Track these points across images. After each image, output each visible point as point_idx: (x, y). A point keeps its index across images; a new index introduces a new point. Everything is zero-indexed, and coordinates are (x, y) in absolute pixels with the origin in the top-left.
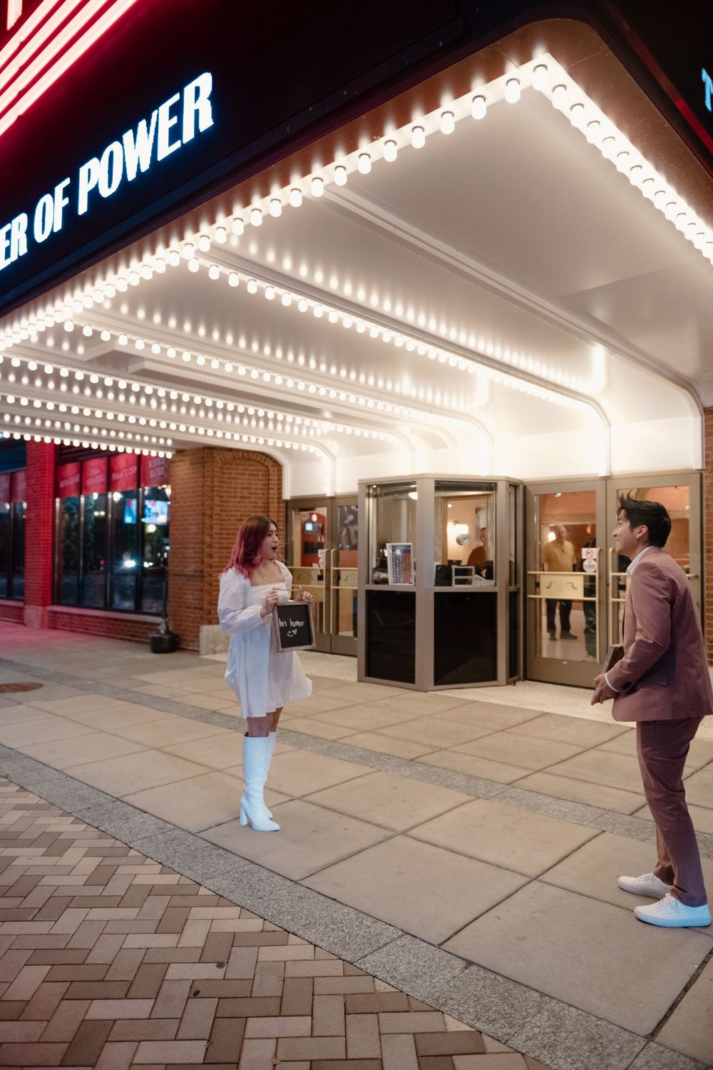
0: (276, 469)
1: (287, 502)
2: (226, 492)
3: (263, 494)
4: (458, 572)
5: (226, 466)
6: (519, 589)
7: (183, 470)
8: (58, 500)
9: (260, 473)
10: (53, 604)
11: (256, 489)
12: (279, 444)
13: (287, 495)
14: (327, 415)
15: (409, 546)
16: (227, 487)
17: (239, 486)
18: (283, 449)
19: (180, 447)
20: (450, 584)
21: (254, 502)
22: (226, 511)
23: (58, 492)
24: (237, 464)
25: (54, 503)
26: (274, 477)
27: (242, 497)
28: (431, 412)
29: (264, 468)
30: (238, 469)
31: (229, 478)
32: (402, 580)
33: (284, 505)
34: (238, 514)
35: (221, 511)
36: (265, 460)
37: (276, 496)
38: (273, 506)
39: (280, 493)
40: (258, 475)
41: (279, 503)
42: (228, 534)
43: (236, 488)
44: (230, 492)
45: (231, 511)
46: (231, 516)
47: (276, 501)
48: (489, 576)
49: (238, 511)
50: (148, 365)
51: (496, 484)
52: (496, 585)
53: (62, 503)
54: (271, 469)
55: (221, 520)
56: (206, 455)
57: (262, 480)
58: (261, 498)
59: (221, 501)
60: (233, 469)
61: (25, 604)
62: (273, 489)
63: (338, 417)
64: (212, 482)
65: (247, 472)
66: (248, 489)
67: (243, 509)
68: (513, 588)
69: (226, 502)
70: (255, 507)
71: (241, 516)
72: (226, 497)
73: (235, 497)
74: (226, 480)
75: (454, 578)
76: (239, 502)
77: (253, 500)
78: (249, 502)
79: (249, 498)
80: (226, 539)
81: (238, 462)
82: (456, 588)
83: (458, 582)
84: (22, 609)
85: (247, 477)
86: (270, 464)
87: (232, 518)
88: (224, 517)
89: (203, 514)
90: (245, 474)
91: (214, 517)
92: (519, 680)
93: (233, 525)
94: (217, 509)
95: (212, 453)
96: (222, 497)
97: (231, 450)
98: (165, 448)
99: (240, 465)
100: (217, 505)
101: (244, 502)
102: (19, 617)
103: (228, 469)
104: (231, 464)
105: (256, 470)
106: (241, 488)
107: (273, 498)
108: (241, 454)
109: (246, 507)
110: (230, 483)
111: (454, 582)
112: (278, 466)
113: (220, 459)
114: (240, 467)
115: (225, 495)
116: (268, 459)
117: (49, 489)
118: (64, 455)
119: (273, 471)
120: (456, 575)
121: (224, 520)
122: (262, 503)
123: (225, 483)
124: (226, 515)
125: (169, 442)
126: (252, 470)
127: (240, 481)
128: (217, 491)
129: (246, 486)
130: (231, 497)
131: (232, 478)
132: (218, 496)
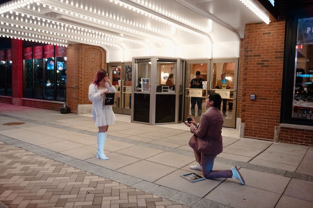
0: (104, 52)
1: (108, 64)
2: (87, 60)
3: (99, 61)
4: (164, 88)
5: (86, 51)
6: (183, 94)
7: (71, 51)
8: (24, 60)
9: (99, 54)
10: (23, 97)
11: (97, 59)
12: (105, 44)
13: (108, 61)
14: (122, 35)
15: (148, 79)
16: (87, 58)
17: (91, 58)
18: (107, 46)
19: (71, 44)
20: (161, 92)
21: (96, 64)
22: (86, 66)
23: (24, 58)
24: (90, 50)
25: (23, 61)
26: (103, 55)
27: (92, 62)
28: (156, 36)
29: (100, 52)
31: (87, 55)
32: (146, 90)
33: (106, 65)
34: (91, 67)
35: (85, 66)
36: (100, 49)
37: (104, 62)
38: (103, 65)
39: (105, 61)
40: (97, 54)
41: (105, 64)
42: (87, 74)
43: (90, 58)
44: (88, 60)
45: (88, 66)
46: (88, 68)
47: (104, 63)
48: (174, 90)
49: (91, 66)
50: (63, 17)
52: (175, 92)
53: (25, 62)
54: (102, 52)
55: (85, 69)
56: (79, 47)
57: (99, 56)
58: (99, 62)
59: (85, 63)
60: (89, 52)
61: (13, 97)
62: (103, 59)
63: (125, 36)
64: (82, 56)
65: (94, 53)
66: (94, 59)
67: (92, 66)
68: (181, 94)
69: (87, 63)
70: (97, 65)
71: (92, 68)
72: (87, 61)
73: (90, 61)
74: (87, 56)
75: (162, 90)
76: (91, 63)
77: (96, 63)
78: (95, 63)
79: (95, 62)
80: (87, 76)
81: (91, 49)
82: (163, 93)
83: (164, 91)
84: (12, 99)
85: (94, 55)
86: (102, 51)
87: (89, 69)
88: (86, 68)
89: (79, 67)
90: (93, 54)
91: (82, 68)
92: (182, 122)
93: (89, 71)
94: (83, 66)
95: (82, 46)
96: (85, 61)
97: (88, 45)
98: (65, 43)
99: (91, 50)
100: (83, 64)
101: (93, 63)
102: (10, 102)
104: (88, 50)
105: (97, 52)
106: (92, 58)
107: (103, 62)
108: (92, 47)
109: (93, 65)
110: (88, 57)
111: (162, 91)
112: (105, 51)
113: (85, 48)
114: (91, 51)
115: (86, 60)
116: (101, 49)
117: (21, 56)
118: (26, 44)
119: (103, 53)
121: (86, 69)
122: (99, 64)
123: (86, 56)
124: (87, 68)
125: (66, 42)
126: (96, 52)
127: (91, 56)
128: (83, 59)
129: (94, 58)
130: (88, 61)
131: (89, 55)
132: (84, 61)
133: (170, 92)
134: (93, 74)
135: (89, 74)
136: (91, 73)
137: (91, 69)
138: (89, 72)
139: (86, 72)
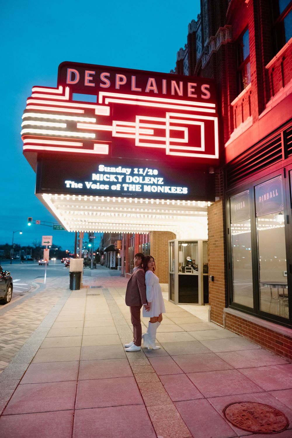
0: (173, 235)
2: (160, 243)
5: (160, 236)
8: (140, 246)
17: (164, 241)
19: (150, 232)
20: (184, 272)
24: (163, 235)
27: (165, 245)
30: (164, 237)
31: (161, 239)
34: (164, 250)
36: (171, 233)
40: (170, 238)
42: (161, 256)
43: (164, 242)
45: (162, 249)
46: (162, 250)
49: (164, 249)
51: (197, 241)
52: (198, 273)
56: (155, 233)
60: (163, 236)
65: (167, 237)
73: (163, 245)
75: (186, 270)
76: (164, 246)
80: (161, 257)
81: (164, 234)
83: (187, 272)
85: (167, 239)
88: (160, 251)
93: (163, 253)
98: (147, 232)
101: (166, 246)
103: (161, 236)
104: (162, 235)
105: (170, 236)
106: (165, 242)
110: (162, 241)
111: (185, 272)
114: (165, 236)
117: (138, 242)
120: (186, 269)
123: (160, 241)
124: (161, 250)
128: (157, 243)
129: (167, 241)
130: (162, 245)
131: (162, 239)
132: (157, 245)
133: (195, 273)
134: (167, 256)
135: (163, 256)
136: (164, 255)
137: (164, 252)
138: (163, 255)
139: (159, 255)
